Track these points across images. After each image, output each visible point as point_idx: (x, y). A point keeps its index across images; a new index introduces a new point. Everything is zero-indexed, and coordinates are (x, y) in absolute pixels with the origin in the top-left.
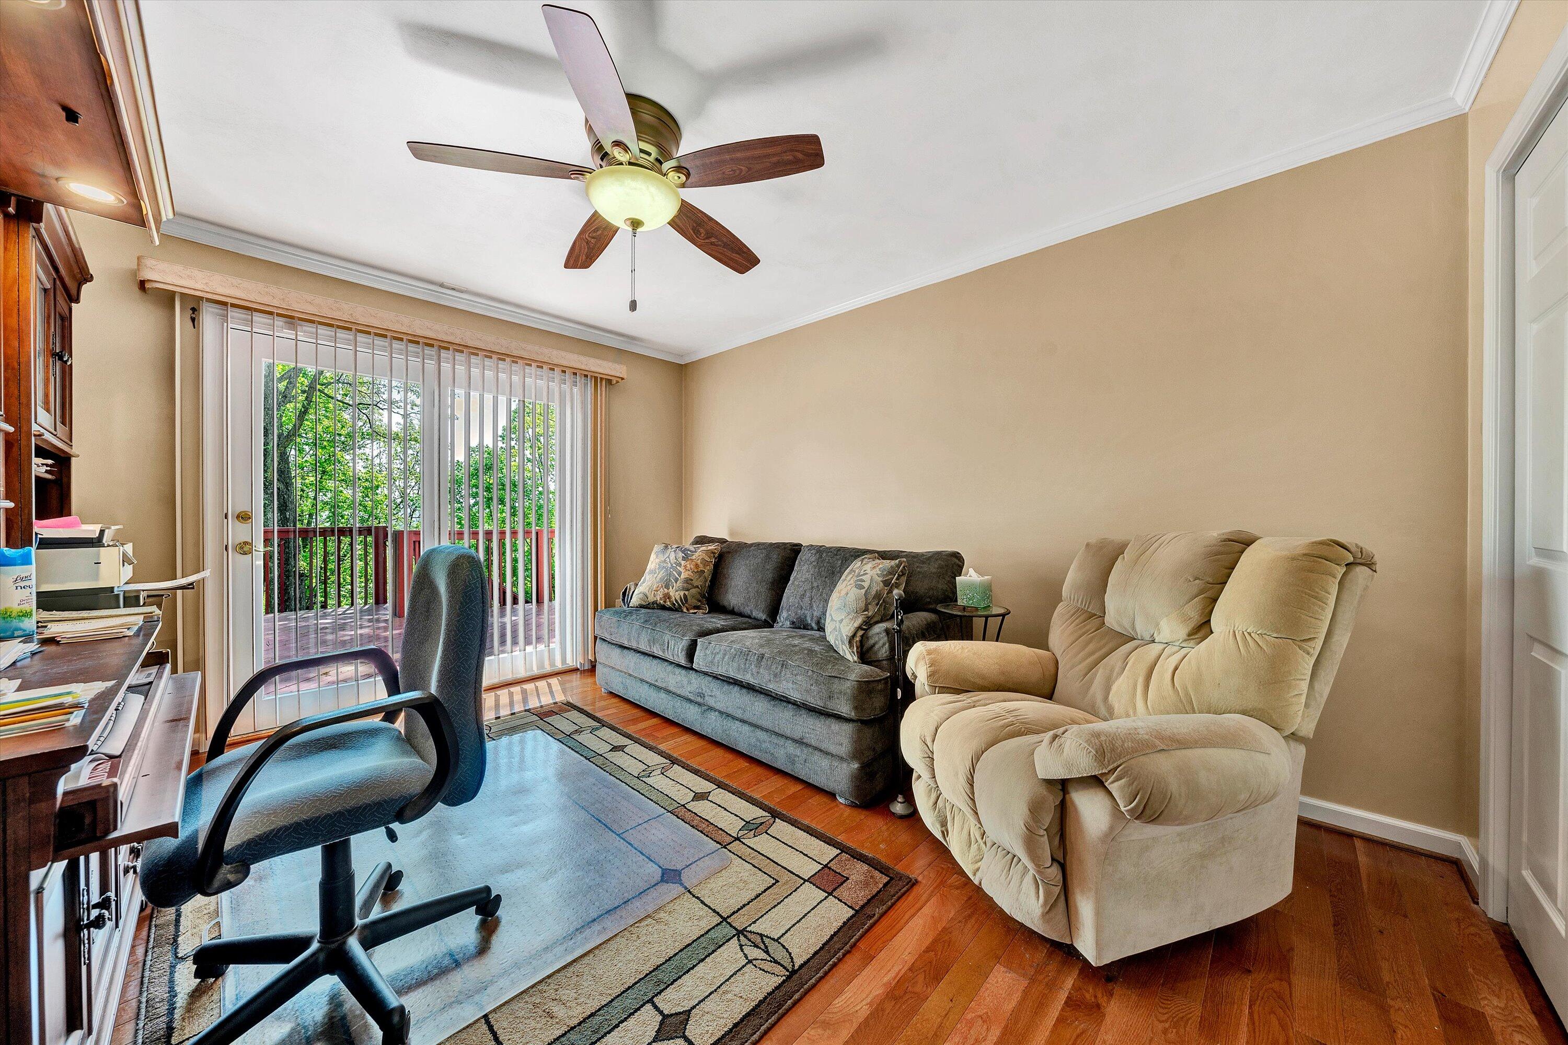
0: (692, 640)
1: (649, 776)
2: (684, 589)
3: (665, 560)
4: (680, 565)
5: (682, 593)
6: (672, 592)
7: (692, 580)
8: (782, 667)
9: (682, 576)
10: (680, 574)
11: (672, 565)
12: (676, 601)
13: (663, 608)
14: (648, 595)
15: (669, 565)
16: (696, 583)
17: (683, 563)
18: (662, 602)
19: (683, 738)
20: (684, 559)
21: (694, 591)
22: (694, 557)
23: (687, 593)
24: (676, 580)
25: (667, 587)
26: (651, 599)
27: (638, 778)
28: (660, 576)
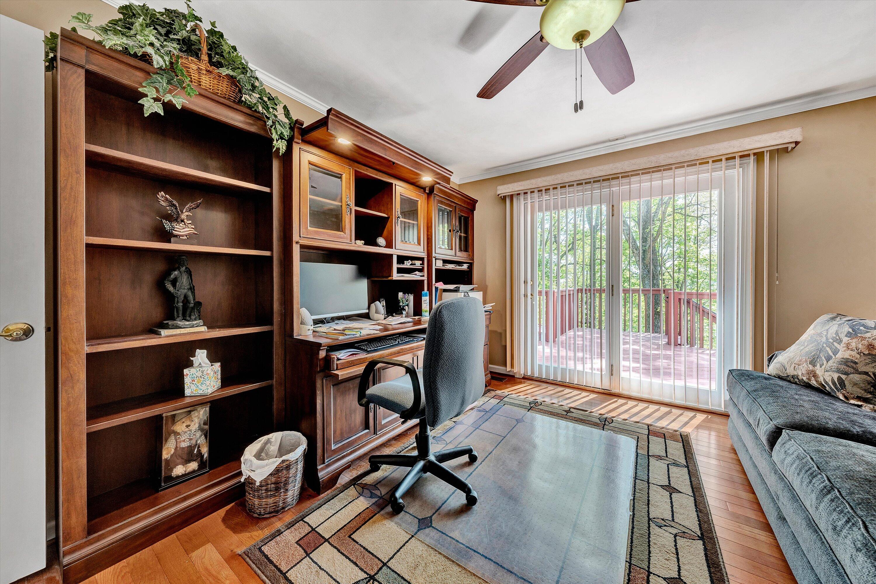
0: (777, 428)
1: (660, 527)
2: (838, 371)
3: (821, 333)
4: (840, 341)
5: (836, 376)
6: (819, 371)
7: (856, 363)
8: (847, 522)
9: (840, 355)
10: (836, 352)
11: (827, 339)
12: (826, 383)
13: (808, 386)
14: (787, 366)
15: (824, 340)
16: (862, 368)
17: (845, 340)
18: (805, 378)
19: (757, 531)
20: (849, 334)
21: (856, 377)
22: (868, 335)
23: (843, 377)
24: (828, 359)
25: (813, 363)
26: (791, 371)
27: (649, 519)
28: (807, 349)
